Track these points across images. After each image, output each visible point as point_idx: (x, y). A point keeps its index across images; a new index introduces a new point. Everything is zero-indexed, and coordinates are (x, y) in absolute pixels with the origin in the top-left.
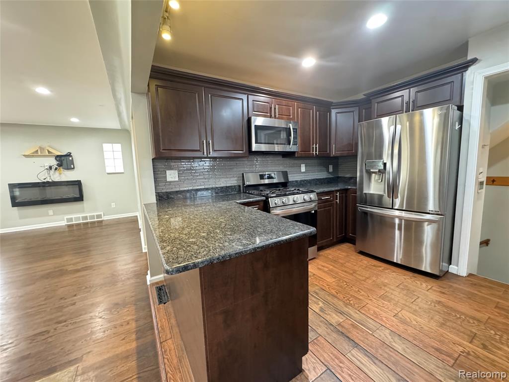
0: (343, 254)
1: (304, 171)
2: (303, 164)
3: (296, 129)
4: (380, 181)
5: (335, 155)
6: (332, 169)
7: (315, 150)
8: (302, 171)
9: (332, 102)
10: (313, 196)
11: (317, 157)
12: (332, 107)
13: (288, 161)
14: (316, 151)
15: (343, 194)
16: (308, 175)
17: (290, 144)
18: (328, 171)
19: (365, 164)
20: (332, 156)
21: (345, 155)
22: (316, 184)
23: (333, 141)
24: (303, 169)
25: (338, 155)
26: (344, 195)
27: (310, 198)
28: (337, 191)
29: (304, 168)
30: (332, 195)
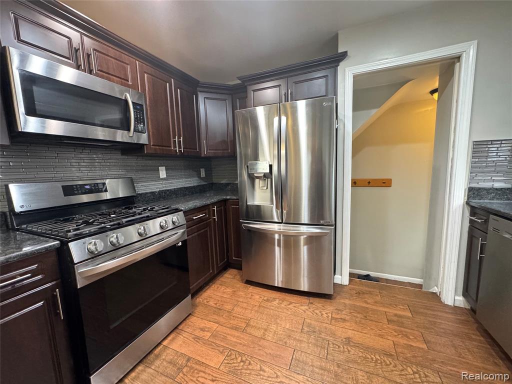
0: (228, 290)
1: (165, 176)
2: (163, 166)
3: (141, 106)
4: (266, 188)
5: (208, 155)
6: (204, 174)
7: (178, 144)
8: (161, 177)
9: (199, 81)
10: (178, 218)
11: (182, 156)
12: (198, 89)
13: (132, 161)
14: (180, 147)
15: (221, 206)
16: (171, 183)
17: (129, 130)
18: (199, 176)
19: (247, 167)
20: (203, 156)
21: (220, 155)
22: (185, 195)
23: (203, 136)
24: (163, 173)
25: (211, 155)
26: (223, 207)
27: (174, 223)
28: (213, 204)
29: (165, 172)
30: (207, 211)
